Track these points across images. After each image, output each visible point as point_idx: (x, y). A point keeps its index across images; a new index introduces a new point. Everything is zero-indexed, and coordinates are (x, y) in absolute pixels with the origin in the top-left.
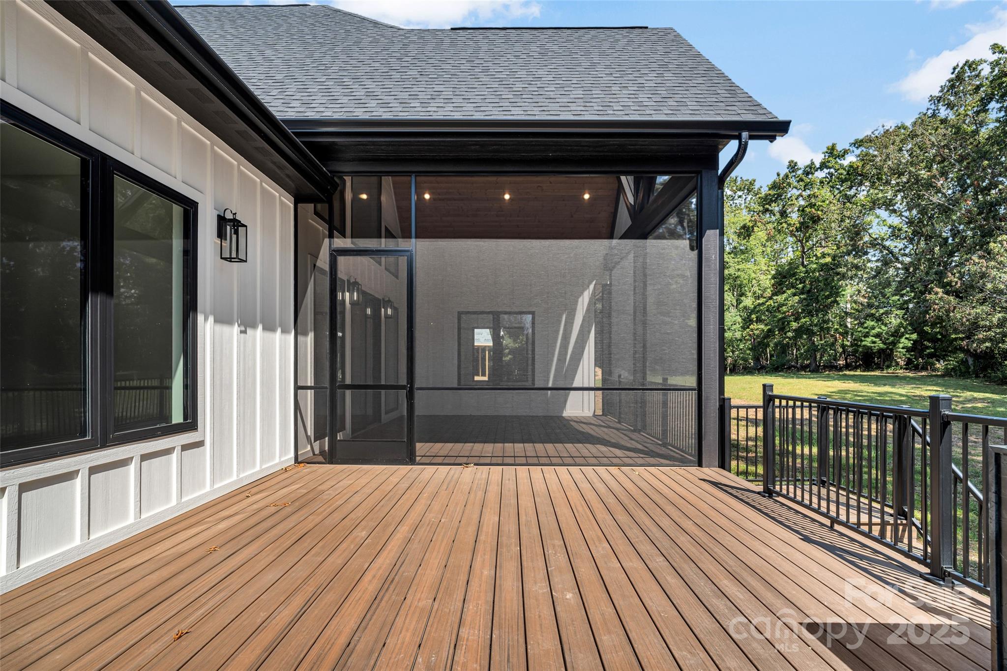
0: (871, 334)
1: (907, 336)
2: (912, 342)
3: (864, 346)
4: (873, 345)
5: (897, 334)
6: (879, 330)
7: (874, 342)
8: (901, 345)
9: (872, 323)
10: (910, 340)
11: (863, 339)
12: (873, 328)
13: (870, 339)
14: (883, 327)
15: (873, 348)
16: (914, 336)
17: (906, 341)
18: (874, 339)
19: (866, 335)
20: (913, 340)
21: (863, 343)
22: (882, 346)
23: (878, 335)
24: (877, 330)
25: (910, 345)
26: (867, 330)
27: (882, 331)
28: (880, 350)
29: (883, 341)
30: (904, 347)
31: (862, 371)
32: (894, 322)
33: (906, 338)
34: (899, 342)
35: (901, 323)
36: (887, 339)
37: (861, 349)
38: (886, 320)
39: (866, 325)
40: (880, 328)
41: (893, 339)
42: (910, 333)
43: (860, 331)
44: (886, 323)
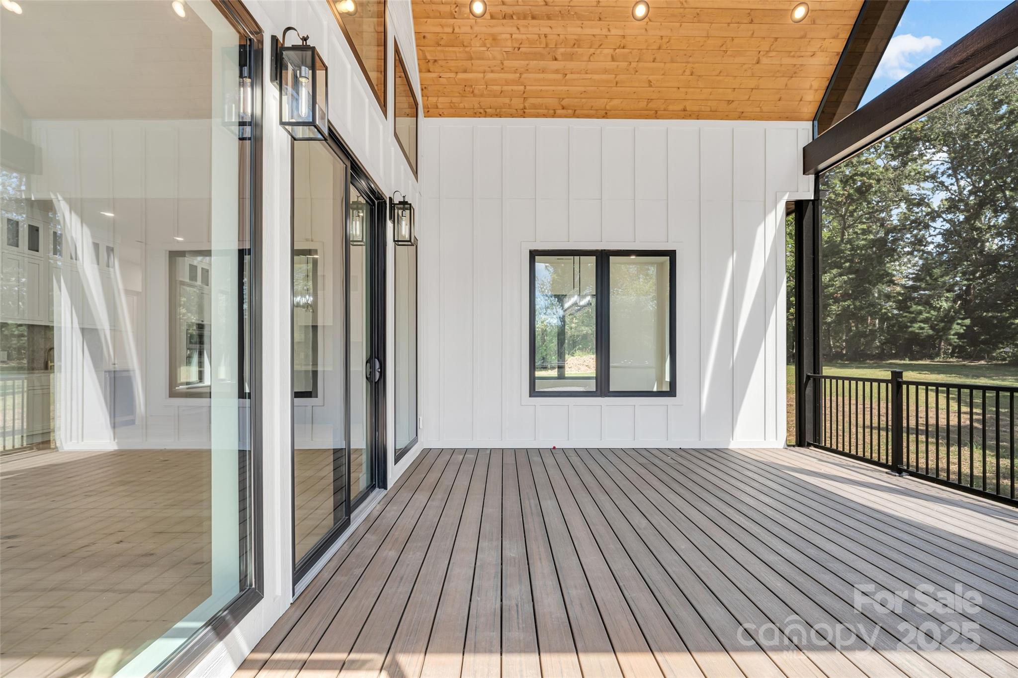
0: (919, 319)
1: (959, 321)
2: (965, 328)
3: (912, 332)
4: (921, 331)
5: (948, 319)
6: (928, 315)
7: (922, 328)
8: (952, 332)
9: (920, 308)
10: (962, 326)
11: (909, 324)
12: (920, 313)
13: (916, 325)
14: (932, 312)
15: (921, 335)
16: (968, 322)
17: (959, 327)
18: (922, 325)
19: (914, 321)
20: (965, 326)
21: (910, 329)
22: (931, 332)
23: (925, 321)
24: (925, 315)
25: (962, 331)
26: (914, 315)
27: (930, 316)
28: (929, 336)
29: (932, 327)
30: (956, 334)
31: (910, 360)
32: (945, 305)
33: (958, 324)
34: (950, 329)
35: (952, 307)
36: (937, 325)
37: (906, 336)
38: (935, 303)
39: (911, 310)
40: (929, 313)
41: (942, 324)
42: (963, 319)
43: (906, 316)
44: (936, 307)
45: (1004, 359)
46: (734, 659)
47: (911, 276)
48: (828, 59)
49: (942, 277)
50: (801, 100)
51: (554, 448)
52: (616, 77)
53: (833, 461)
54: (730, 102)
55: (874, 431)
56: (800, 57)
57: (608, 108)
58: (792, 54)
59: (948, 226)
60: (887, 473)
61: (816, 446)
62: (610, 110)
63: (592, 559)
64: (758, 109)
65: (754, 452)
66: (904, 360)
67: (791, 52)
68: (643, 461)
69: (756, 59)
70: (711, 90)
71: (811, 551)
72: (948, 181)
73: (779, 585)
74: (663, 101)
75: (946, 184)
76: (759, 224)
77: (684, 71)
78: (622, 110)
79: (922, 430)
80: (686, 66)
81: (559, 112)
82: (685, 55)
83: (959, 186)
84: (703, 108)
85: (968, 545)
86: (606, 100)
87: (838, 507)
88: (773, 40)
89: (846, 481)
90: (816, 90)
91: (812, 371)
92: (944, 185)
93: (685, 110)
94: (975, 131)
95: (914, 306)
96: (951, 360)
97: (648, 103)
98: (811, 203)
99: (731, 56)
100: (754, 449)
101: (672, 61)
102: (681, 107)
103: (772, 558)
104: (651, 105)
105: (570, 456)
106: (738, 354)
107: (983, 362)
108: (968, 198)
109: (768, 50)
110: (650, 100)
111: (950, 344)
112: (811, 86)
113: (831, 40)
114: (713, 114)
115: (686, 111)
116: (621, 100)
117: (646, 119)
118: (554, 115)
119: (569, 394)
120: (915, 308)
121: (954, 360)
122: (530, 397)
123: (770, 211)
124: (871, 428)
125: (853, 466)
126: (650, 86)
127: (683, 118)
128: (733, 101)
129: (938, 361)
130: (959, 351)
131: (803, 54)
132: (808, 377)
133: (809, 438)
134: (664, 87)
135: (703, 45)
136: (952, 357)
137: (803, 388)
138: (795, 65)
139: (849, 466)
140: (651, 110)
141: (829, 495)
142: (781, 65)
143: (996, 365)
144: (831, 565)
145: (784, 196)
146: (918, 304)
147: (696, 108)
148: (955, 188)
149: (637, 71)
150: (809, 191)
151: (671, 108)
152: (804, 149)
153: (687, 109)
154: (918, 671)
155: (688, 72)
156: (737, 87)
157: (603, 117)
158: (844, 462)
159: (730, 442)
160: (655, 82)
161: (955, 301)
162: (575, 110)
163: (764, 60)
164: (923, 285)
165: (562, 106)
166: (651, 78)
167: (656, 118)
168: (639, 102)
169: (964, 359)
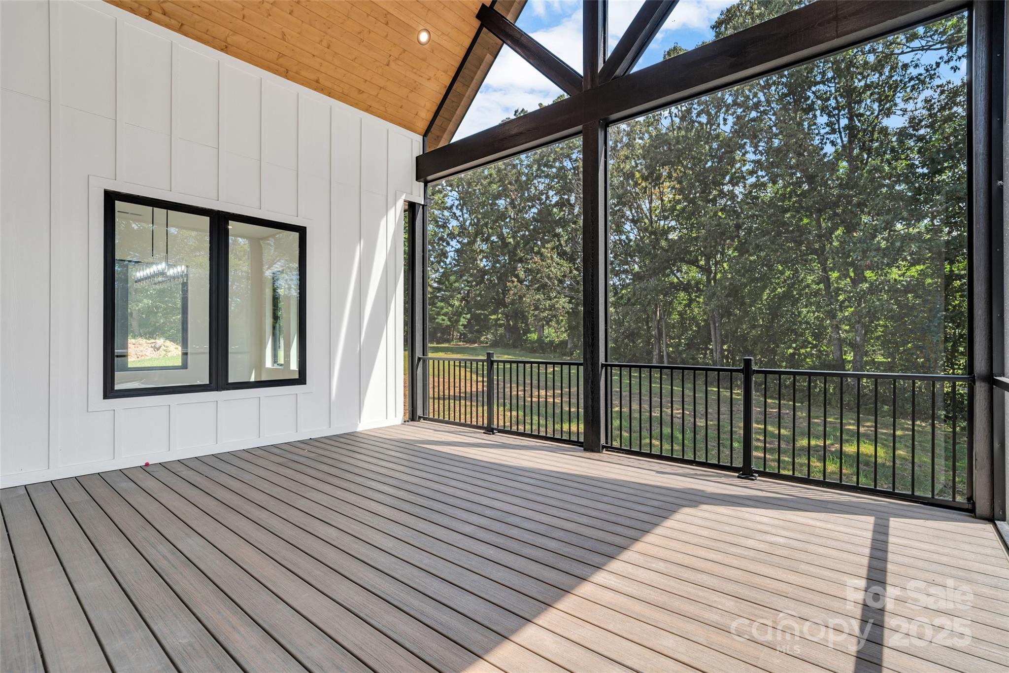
0: (442, 313)
1: (464, 316)
2: (467, 321)
3: (437, 323)
4: (443, 322)
5: (458, 314)
7: (443, 320)
8: (460, 324)
9: (442, 304)
11: (436, 316)
12: (442, 308)
13: (440, 317)
14: (450, 308)
15: (443, 324)
16: (469, 316)
17: (464, 320)
18: (444, 317)
19: (438, 314)
20: (467, 319)
21: (437, 320)
22: (449, 323)
24: (445, 310)
25: (465, 323)
27: (448, 311)
28: (447, 326)
29: (450, 320)
30: (462, 325)
31: (437, 344)
32: (457, 303)
33: (464, 318)
34: (459, 321)
35: (460, 305)
36: (452, 318)
37: (434, 326)
38: (451, 302)
39: (438, 305)
40: (447, 308)
41: (455, 317)
42: (466, 314)
43: (434, 310)
44: (451, 304)
45: (487, 343)
46: (517, 642)
47: (437, 280)
48: (438, 88)
49: (455, 282)
50: (417, 115)
51: (147, 464)
52: (243, 9)
53: (444, 430)
54: (360, 92)
55: (435, 401)
56: (420, 76)
57: (229, 40)
58: (415, 70)
59: (459, 246)
60: (484, 433)
61: (425, 419)
62: (232, 46)
63: (304, 598)
64: (383, 109)
65: (380, 431)
66: (433, 344)
67: (414, 68)
68: (280, 460)
69: (387, 60)
70: (345, 72)
71: (489, 512)
72: (458, 213)
73: (491, 552)
74: (297, 62)
75: (457, 215)
76: (382, 217)
77: (321, 41)
78: (246, 51)
79: (463, 397)
80: (324, 36)
81: (158, 15)
82: (325, 24)
83: (464, 218)
84: (336, 87)
85: (562, 476)
86: (227, 31)
87: (476, 468)
88: (402, 50)
89: (463, 445)
90: (428, 111)
91: (422, 354)
92: (455, 215)
93: (317, 82)
94: (475, 182)
95: (439, 303)
96: (460, 343)
97: (279, 57)
98: (421, 207)
99: (366, 47)
100: (379, 429)
101: (310, 24)
102: (314, 77)
103: (468, 529)
104: (281, 61)
105: (179, 471)
106: (364, 339)
107: (476, 345)
108: (469, 228)
109: (397, 57)
110: (281, 55)
111: (459, 332)
112: (425, 105)
113: (442, 73)
114: (343, 97)
115: (319, 83)
116: (248, 40)
117: (275, 74)
118: (148, 16)
119: (154, 391)
120: (440, 304)
121: (461, 343)
122: (104, 398)
123: (391, 208)
124: (439, 399)
125: (460, 432)
126: (283, 39)
127: (315, 89)
128: (363, 92)
129: (452, 344)
130: (463, 337)
131: (422, 75)
132: (419, 359)
133: (420, 412)
134: (298, 47)
135: (342, 23)
136: (460, 341)
137: (415, 371)
138: (416, 81)
139: (457, 432)
140: (281, 66)
141: (463, 460)
142: (406, 76)
143: (483, 347)
144: (509, 520)
145: (401, 196)
146: (441, 301)
147: (329, 85)
148: (461, 219)
149: (270, 15)
150: (420, 196)
151: (304, 73)
152: (417, 158)
153: (320, 81)
154: (613, 583)
155: (325, 43)
156: (369, 80)
157: (222, 50)
158: (453, 430)
159: (358, 424)
160: (289, 38)
161: (461, 301)
162: (182, 25)
163: (392, 64)
164: (444, 288)
165: (163, 10)
166: (285, 30)
167: (286, 77)
168: (268, 51)
169: (467, 342)
